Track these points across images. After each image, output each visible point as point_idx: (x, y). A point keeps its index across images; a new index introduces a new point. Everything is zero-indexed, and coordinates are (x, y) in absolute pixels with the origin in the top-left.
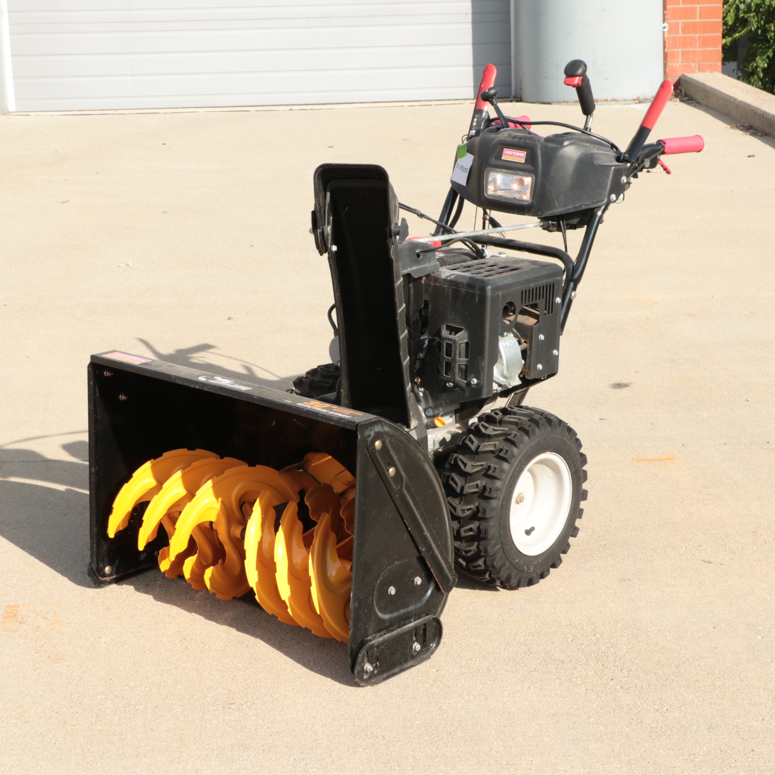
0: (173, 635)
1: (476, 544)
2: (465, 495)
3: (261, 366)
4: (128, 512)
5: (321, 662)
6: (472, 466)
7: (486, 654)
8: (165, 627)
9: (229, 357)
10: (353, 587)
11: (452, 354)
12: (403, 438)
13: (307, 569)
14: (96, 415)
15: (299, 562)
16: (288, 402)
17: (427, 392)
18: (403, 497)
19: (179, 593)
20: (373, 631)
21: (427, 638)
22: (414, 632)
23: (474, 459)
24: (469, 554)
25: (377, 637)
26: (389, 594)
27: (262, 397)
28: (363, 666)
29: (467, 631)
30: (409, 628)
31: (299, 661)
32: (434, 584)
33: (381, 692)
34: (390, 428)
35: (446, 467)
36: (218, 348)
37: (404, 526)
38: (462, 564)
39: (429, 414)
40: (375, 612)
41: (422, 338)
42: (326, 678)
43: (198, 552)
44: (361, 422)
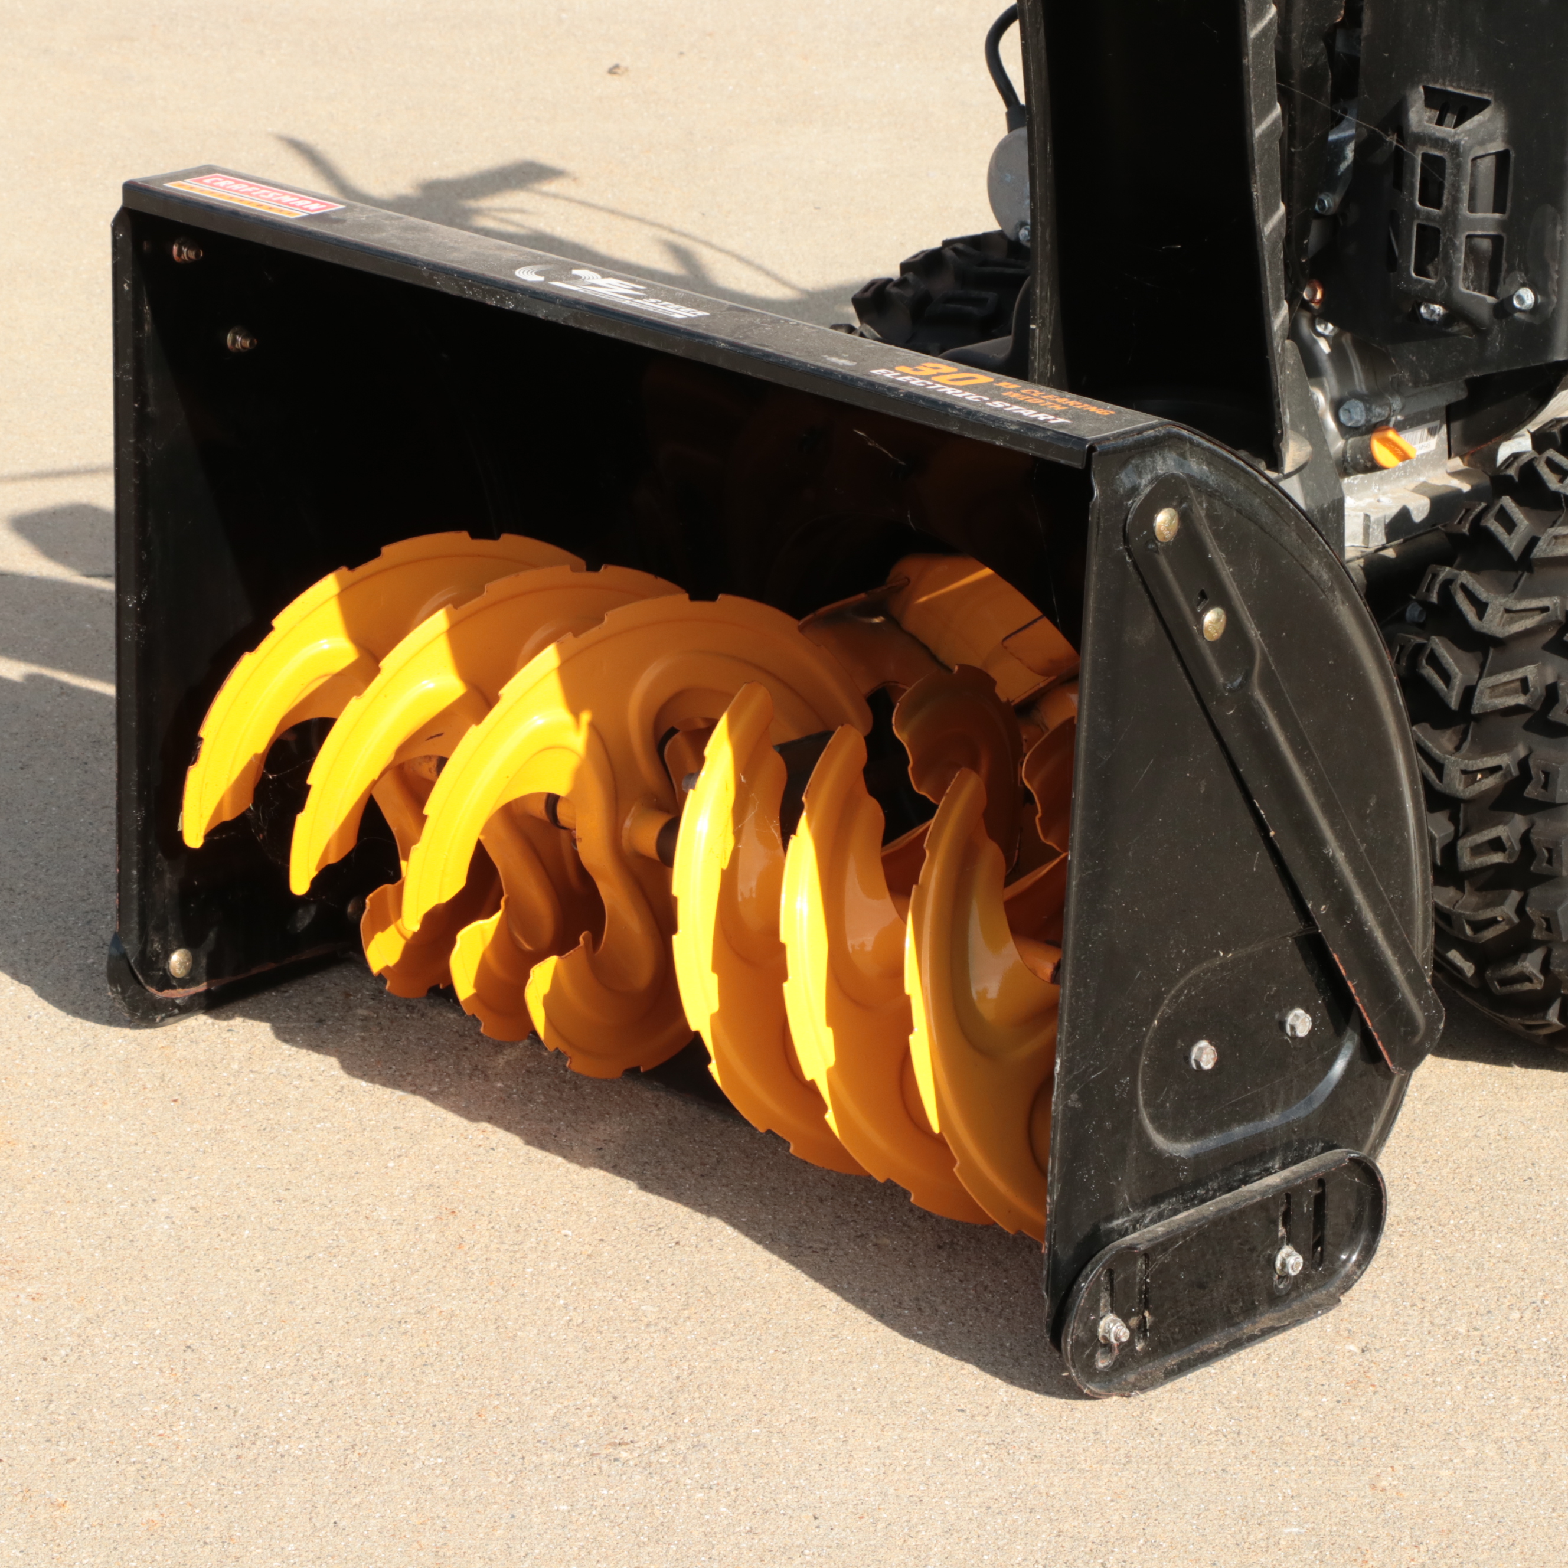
0: (413, 1198)
1: (1515, 896)
2: (1479, 718)
3: (732, 245)
4: (256, 756)
5: (942, 1308)
6: (1507, 611)
7: (1546, 1296)
8: (383, 1170)
9: (612, 212)
10: (1062, 1037)
11: (1445, 198)
12: (1257, 501)
13: (897, 973)
14: (143, 400)
15: (869, 948)
16: (841, 363)
17: (1347, 339)
18: (1251, 717)
19: (431, 1049)
20: (1130, 1196)
21: (1329, 1232)
22: (1283, 1209)
23: (1516, 585)
24: (1489, 934)
25: (1147, 1221)
26: (1194, 1066)
27: (745, 343)
28: (1096, 1323)
29: (1477, 1213)
30: (1263, 1192)
31: (861, 1302)
32: (1356, 1038)
33: (1160, 1420)
34: (1209, 464)
35: (1408, 614)
36: (575, 179)
37: (1250, 821)
38: (1460, 970)
39: (1351, 419)
40: (1142, 1132)
41: (1332, 137)
42: (960, 1363)
43: (502, 903)
44: (1106, 439)
